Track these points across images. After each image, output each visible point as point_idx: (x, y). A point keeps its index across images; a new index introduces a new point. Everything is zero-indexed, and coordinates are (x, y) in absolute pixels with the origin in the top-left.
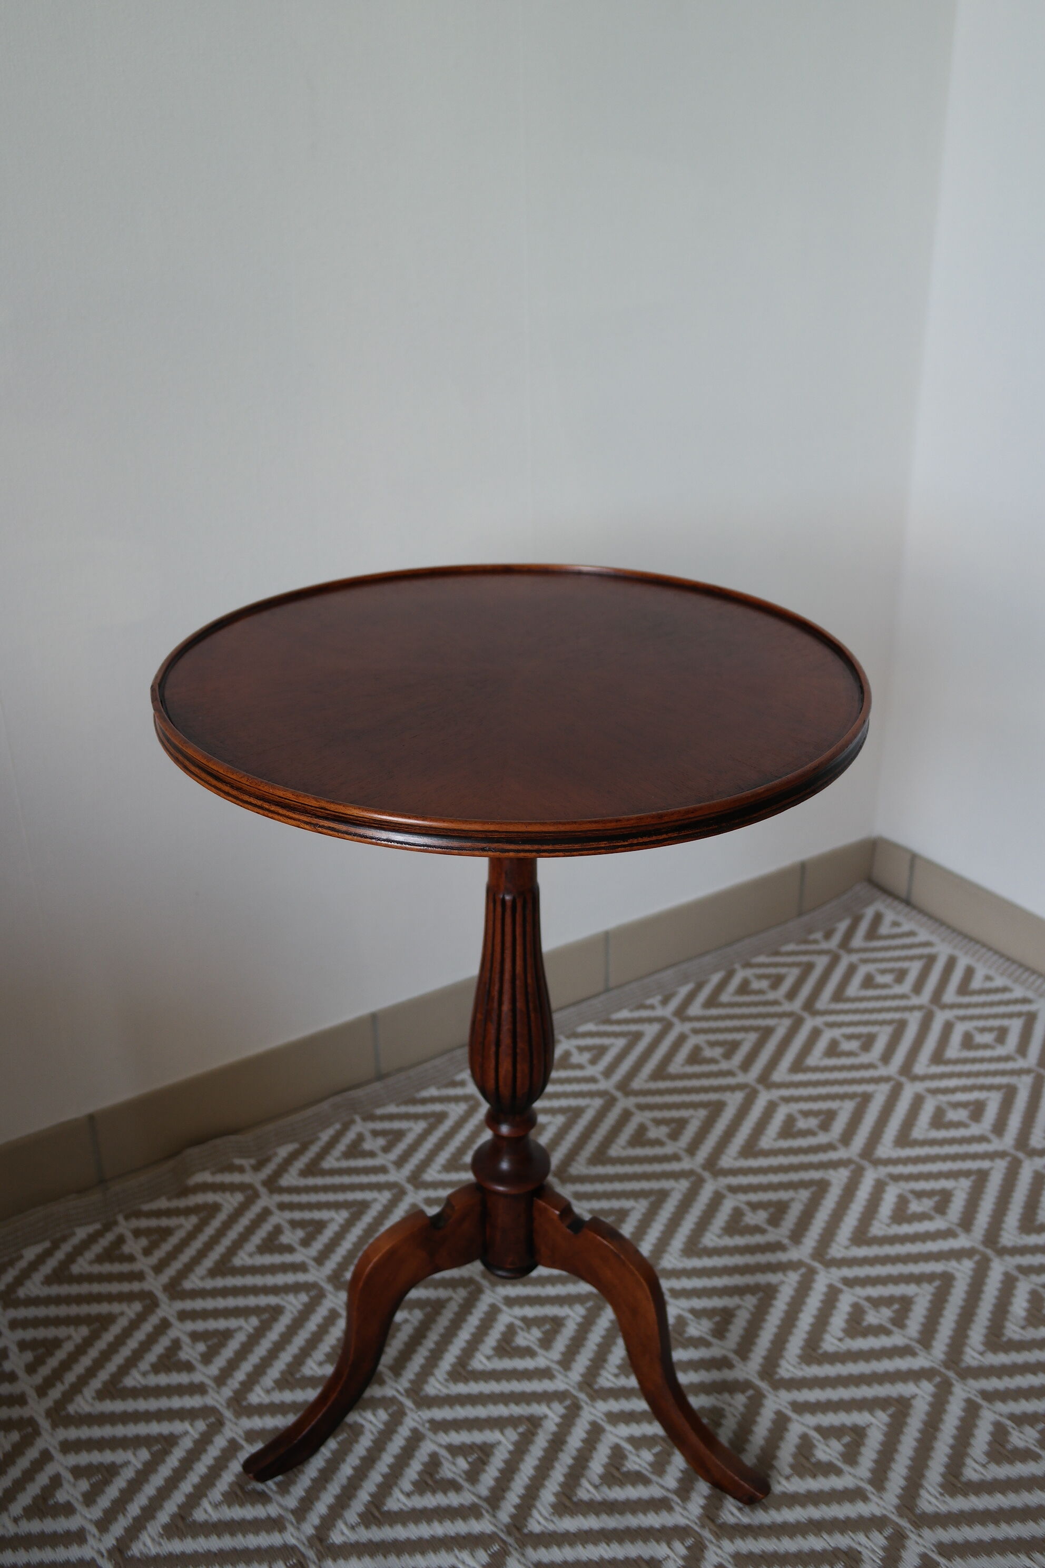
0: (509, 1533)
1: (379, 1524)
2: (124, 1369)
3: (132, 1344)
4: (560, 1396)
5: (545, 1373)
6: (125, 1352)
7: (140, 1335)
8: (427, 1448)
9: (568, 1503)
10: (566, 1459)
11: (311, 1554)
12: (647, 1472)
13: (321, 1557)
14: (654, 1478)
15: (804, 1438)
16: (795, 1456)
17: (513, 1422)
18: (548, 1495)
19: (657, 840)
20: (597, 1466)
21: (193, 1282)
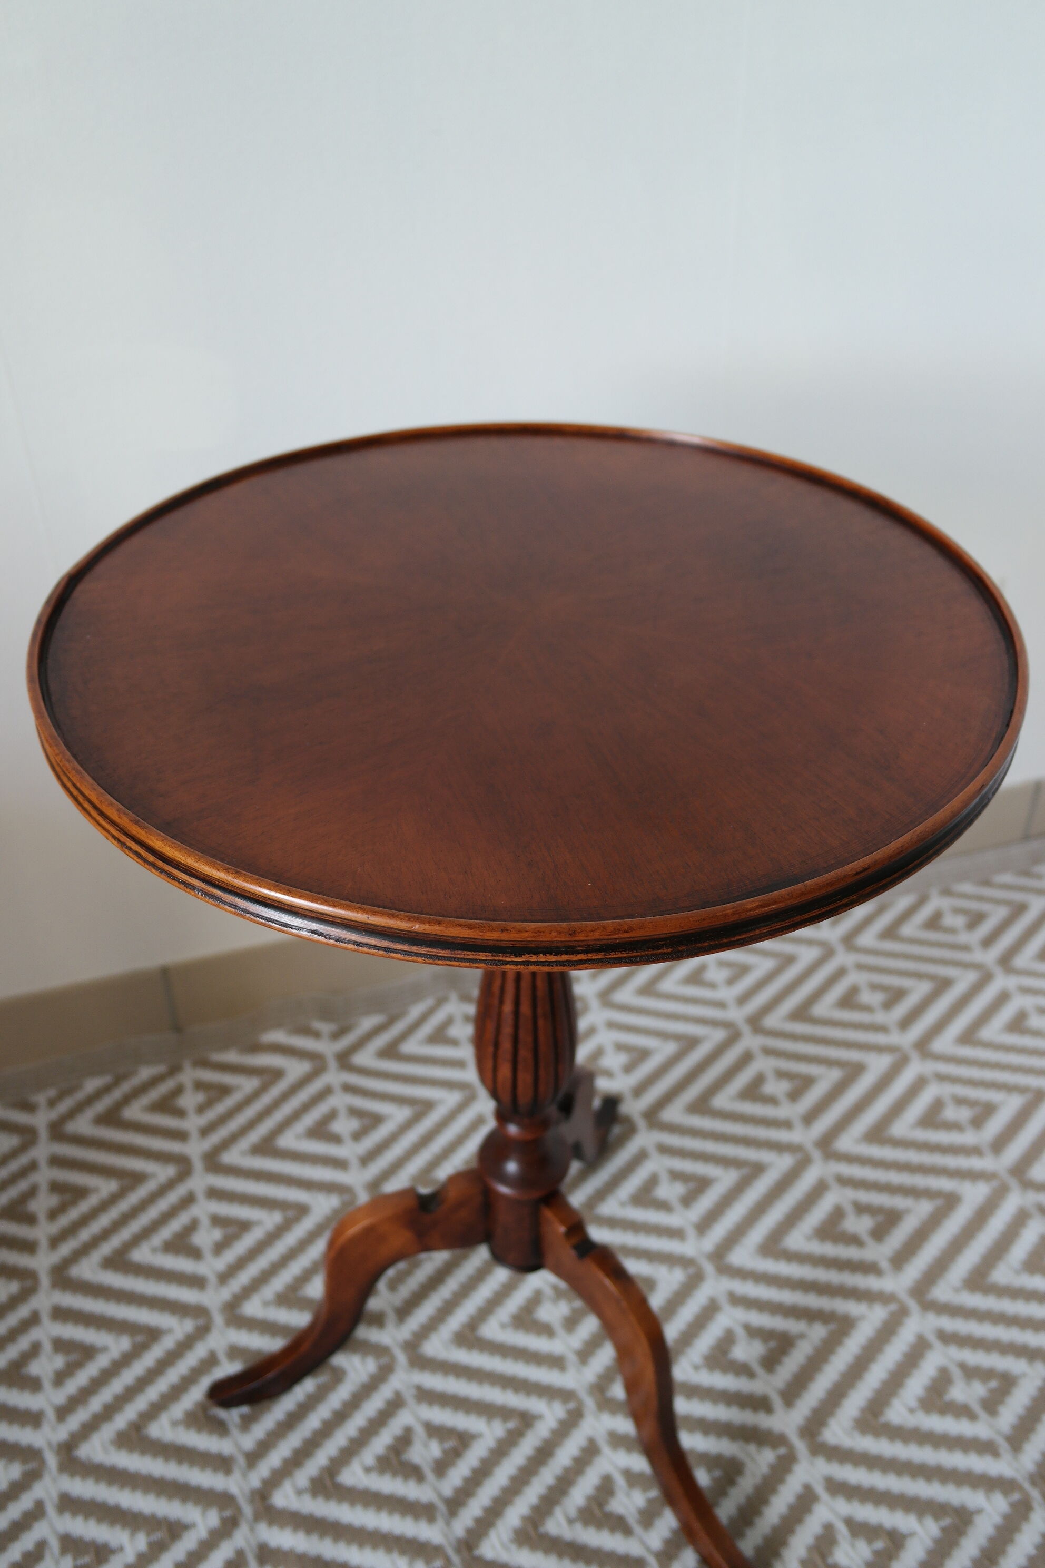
0: (458, 1550)
1: (328, 1496)
2: (137, 1240)
3: (153, 1212)
4: (565, 1395)
5: (556, 1362)
6: (144, 1220)
7: (163, 1205)
8: (403, 1419)
9: (532, 1533)
10: (546, 1477)
11: (248, 1510)
12: (632, 1519)
13: (257, 1517)
14: (637, 1529)
15: (829, 1529)
16: (810, 1549)
17: (504, 1413)
18: (515, 1515)
19: (568, 961)
20: (579, 1494)
21: (231, 1157)
